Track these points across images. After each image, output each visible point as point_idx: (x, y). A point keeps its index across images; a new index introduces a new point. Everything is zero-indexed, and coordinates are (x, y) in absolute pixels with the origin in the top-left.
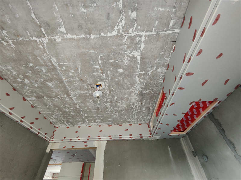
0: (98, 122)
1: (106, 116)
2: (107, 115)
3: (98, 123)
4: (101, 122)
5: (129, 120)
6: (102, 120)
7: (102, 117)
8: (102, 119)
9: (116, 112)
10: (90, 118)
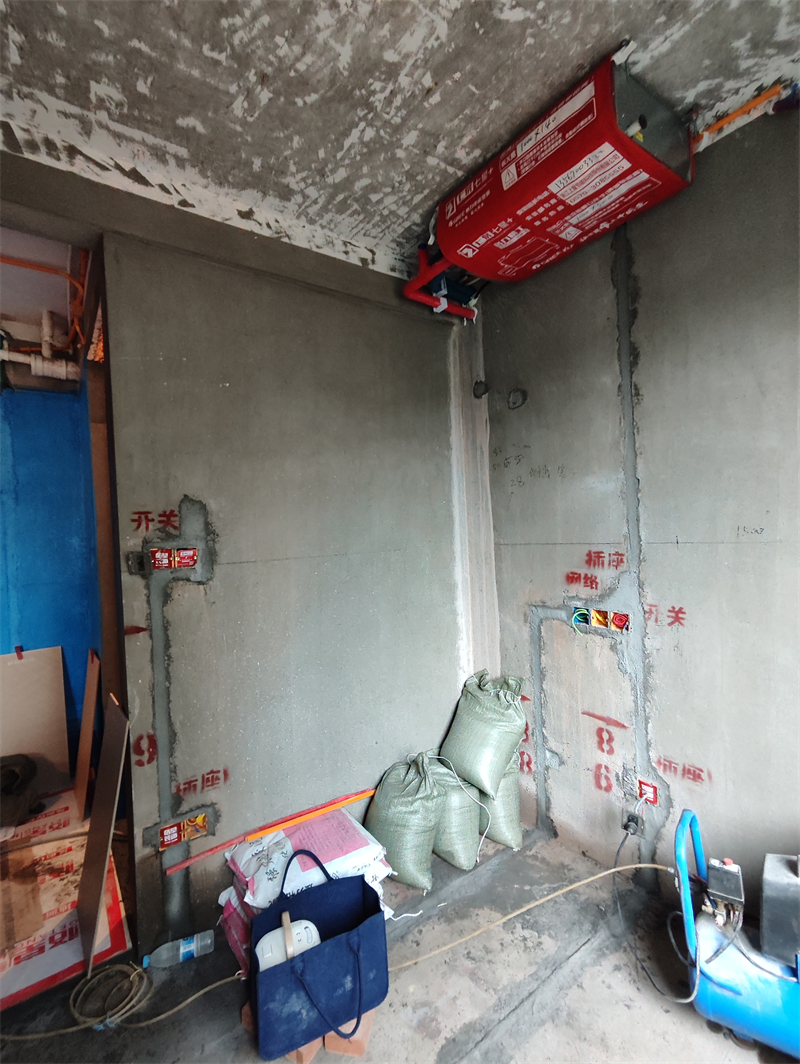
0: (101, 104)
1: (189, 79)
2: (196, 73)
3: (91, 116)
4: (123, 119)
5: (299, 176)
6: (136, 100)
7: (152, 67)
8: (142, 87)
9: (263, 79)
10: (53, 37)
